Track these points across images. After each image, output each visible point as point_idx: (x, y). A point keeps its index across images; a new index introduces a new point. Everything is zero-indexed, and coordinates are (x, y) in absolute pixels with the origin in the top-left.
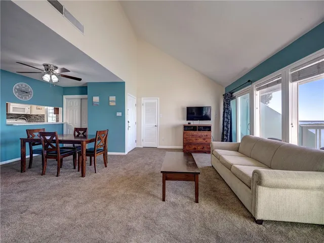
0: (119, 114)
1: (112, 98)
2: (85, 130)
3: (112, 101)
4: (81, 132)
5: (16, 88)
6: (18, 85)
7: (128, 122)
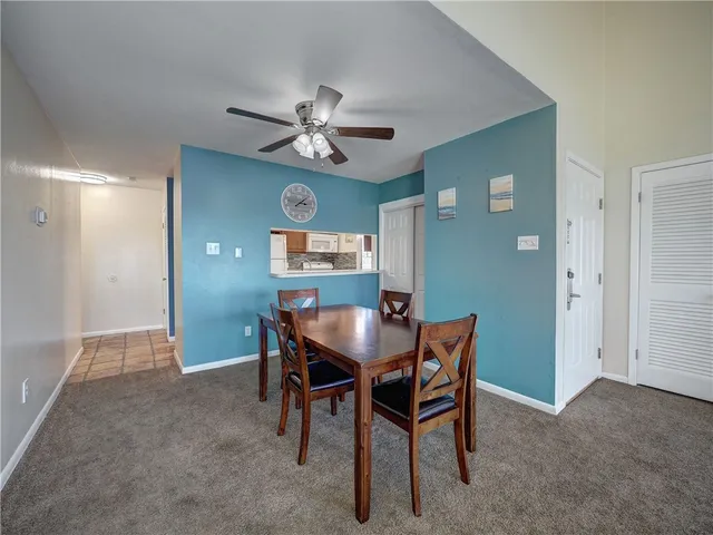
0: (527, 243)
1: (503, 183)
2: (406, 299)
3: (498, 197)
4: (398, 305)
5: (285, 197)
6: (290, 190)
7: (570, 275)
